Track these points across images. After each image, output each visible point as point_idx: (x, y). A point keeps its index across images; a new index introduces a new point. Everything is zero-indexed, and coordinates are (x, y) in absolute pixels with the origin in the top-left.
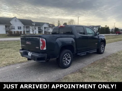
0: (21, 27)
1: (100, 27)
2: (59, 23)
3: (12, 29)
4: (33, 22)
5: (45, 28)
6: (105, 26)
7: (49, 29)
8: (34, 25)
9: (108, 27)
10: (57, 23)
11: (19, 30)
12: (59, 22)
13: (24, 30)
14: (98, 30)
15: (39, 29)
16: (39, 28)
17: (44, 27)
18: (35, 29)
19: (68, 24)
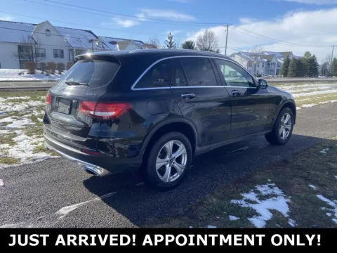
0: (62, 52)
2: (171, 43)
3: (37, 55)
6: (305, 55)
9: (314, 56)
10: (167, 41)
11: (57, 61)
12: (171, 38)
14: (285, 64)
19: (198, 45)
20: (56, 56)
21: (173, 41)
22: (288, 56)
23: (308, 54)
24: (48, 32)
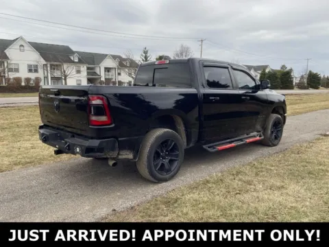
0: (37, 67)
1: (267, 71)
2: (146, 58)
3: (9, 70)
4: (73, 53)
5: (108, 70)
7: (119, 74)
8: (76, 60)
9: (291, 70)
10: (142, 55)
11: (33, 76)
12: (146, 52)
13: (46, 74)
14: (261, 77)
15: (88, 74)
16: (88, 68)
17: (106, 68)
18: (78, 72)
20: (30, 71)
21: (148, 55)
23: (283, 67)
24: (22, 48)
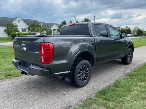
0: (25, 29)
4: (40, 23)
5: (54, 30)
6: (126, 28)
9: (129, 28)
13: (29, 32)
17: (53, 29)
20: (23, 31)
22: (119, 28)
23: (127, 27)
24: (19, 21)
